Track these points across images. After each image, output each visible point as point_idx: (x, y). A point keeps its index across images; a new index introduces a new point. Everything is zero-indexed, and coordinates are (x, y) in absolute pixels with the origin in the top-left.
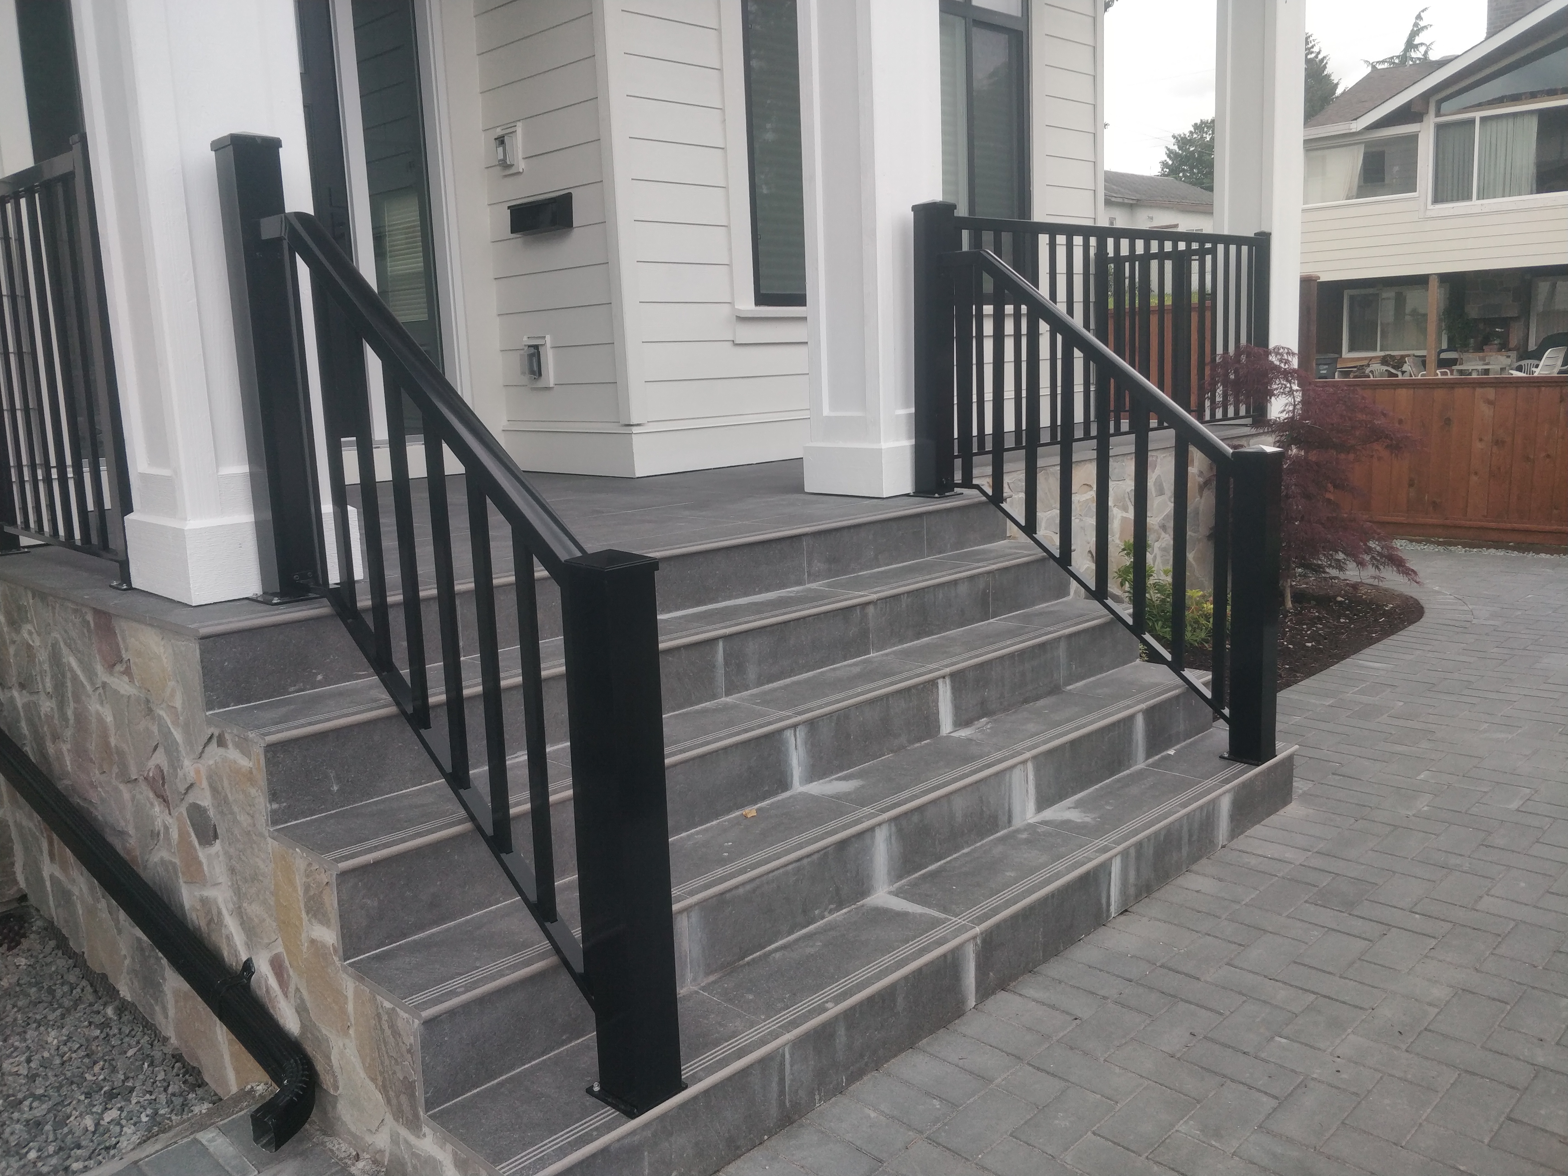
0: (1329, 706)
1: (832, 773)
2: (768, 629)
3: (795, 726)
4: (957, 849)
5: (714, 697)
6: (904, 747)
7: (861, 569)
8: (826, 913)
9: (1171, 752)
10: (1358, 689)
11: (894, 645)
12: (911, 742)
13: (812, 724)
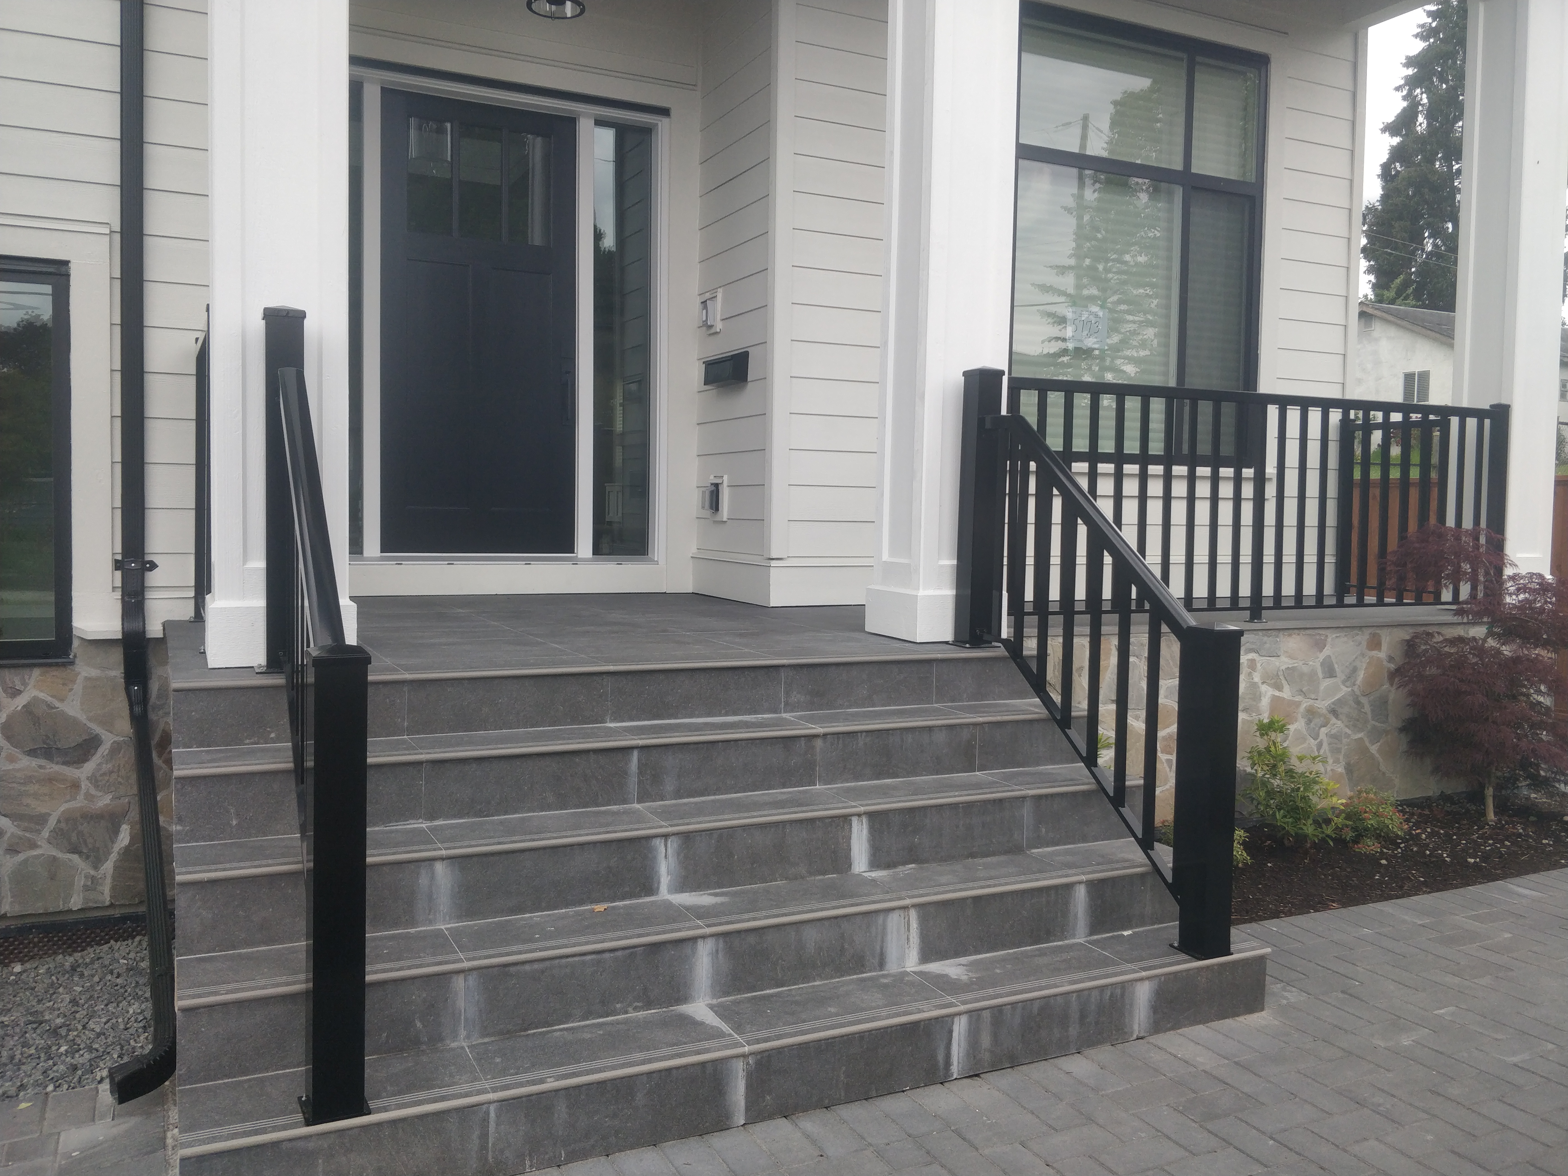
0: (1420, 925)
1: (709, 888)
2: (692, 746)
3: (666, 836)
4: (806, 979)
5: (625, 801)
6: (802, 878)
7: (850, 707)
8: (630, 1009)
9: (1126, 933)
10: (1476, 913)
11: (847, 781)
12: (811, 874)
13: (687, 837)
